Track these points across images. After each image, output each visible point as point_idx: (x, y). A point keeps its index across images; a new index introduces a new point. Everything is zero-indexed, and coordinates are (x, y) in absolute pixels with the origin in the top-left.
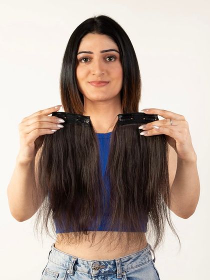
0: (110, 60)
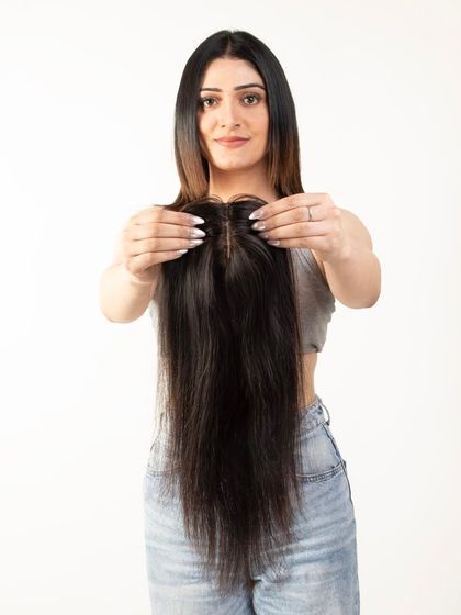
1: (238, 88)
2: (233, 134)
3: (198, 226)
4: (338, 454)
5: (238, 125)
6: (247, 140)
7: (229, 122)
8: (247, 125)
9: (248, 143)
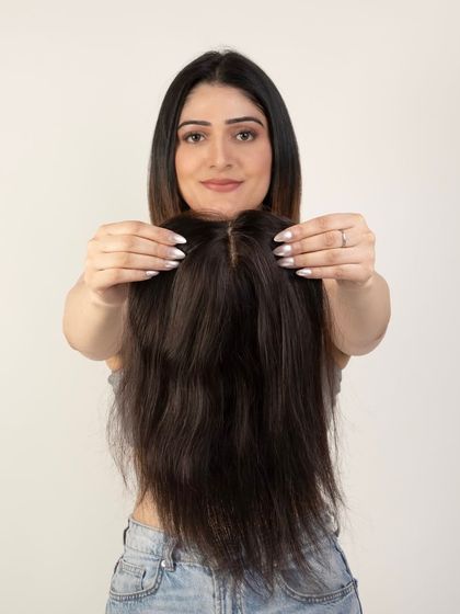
0: (244, 137)
1: (229, 122)
2: (224, 176)
3: (178, 246)
4: (348, 571)
5: (229, 166)
6: (242, 182)
7: (220, 161)
8: (240, 165)
9: (242, 186)
